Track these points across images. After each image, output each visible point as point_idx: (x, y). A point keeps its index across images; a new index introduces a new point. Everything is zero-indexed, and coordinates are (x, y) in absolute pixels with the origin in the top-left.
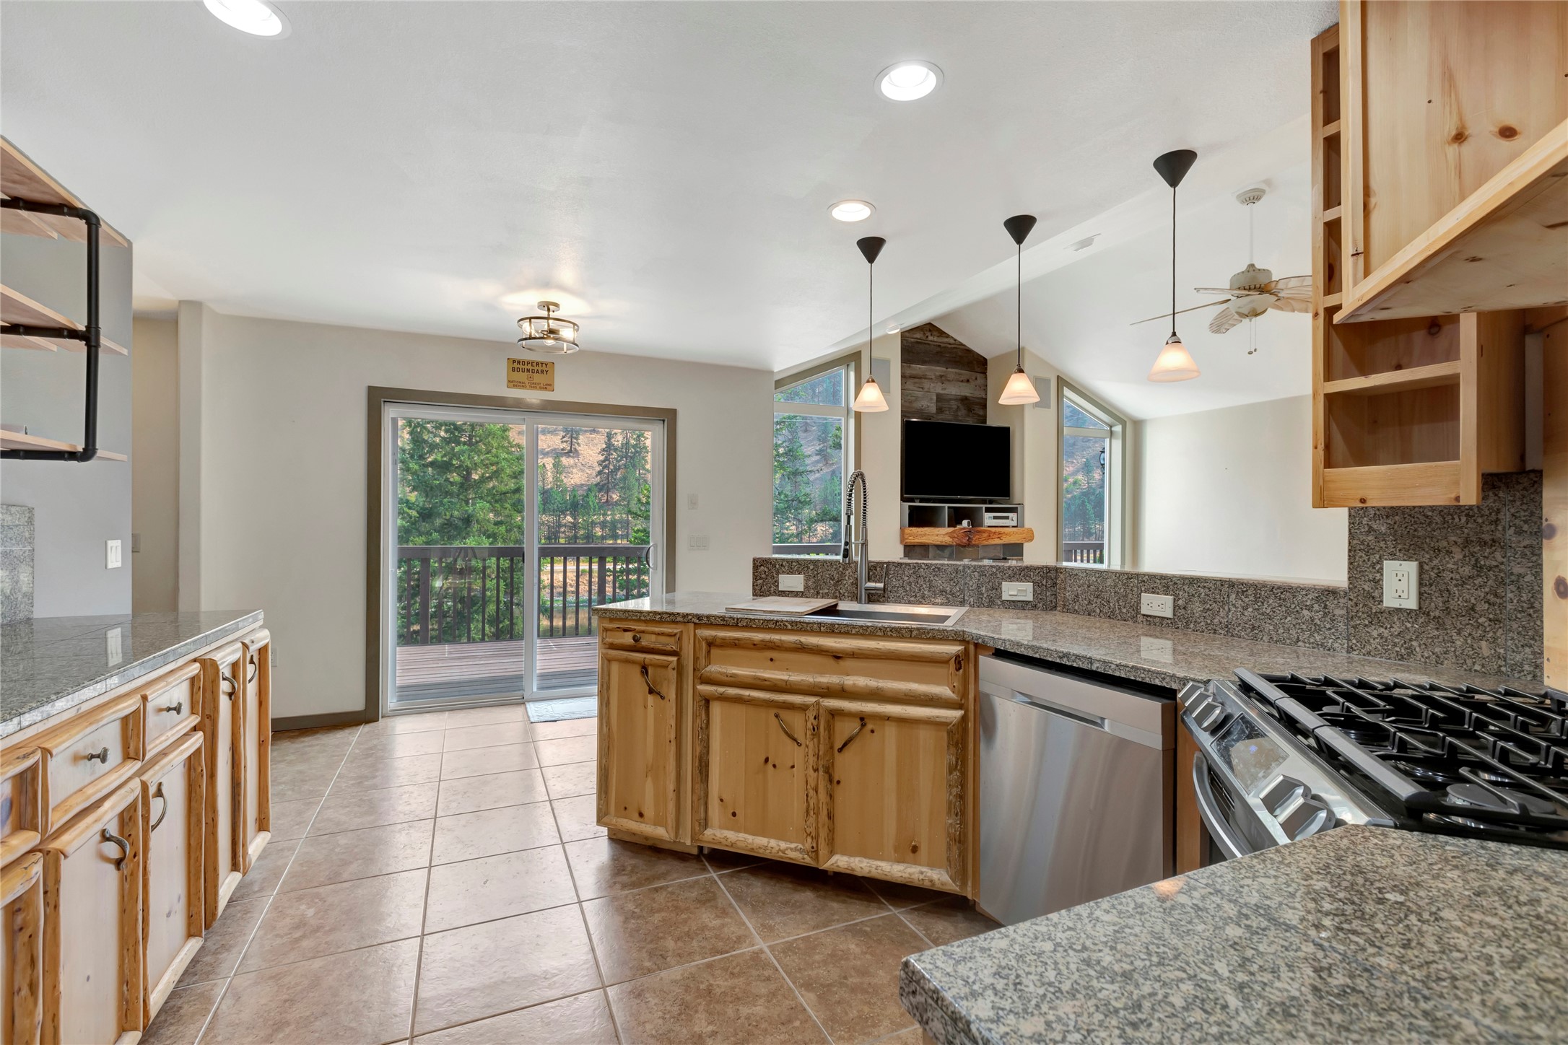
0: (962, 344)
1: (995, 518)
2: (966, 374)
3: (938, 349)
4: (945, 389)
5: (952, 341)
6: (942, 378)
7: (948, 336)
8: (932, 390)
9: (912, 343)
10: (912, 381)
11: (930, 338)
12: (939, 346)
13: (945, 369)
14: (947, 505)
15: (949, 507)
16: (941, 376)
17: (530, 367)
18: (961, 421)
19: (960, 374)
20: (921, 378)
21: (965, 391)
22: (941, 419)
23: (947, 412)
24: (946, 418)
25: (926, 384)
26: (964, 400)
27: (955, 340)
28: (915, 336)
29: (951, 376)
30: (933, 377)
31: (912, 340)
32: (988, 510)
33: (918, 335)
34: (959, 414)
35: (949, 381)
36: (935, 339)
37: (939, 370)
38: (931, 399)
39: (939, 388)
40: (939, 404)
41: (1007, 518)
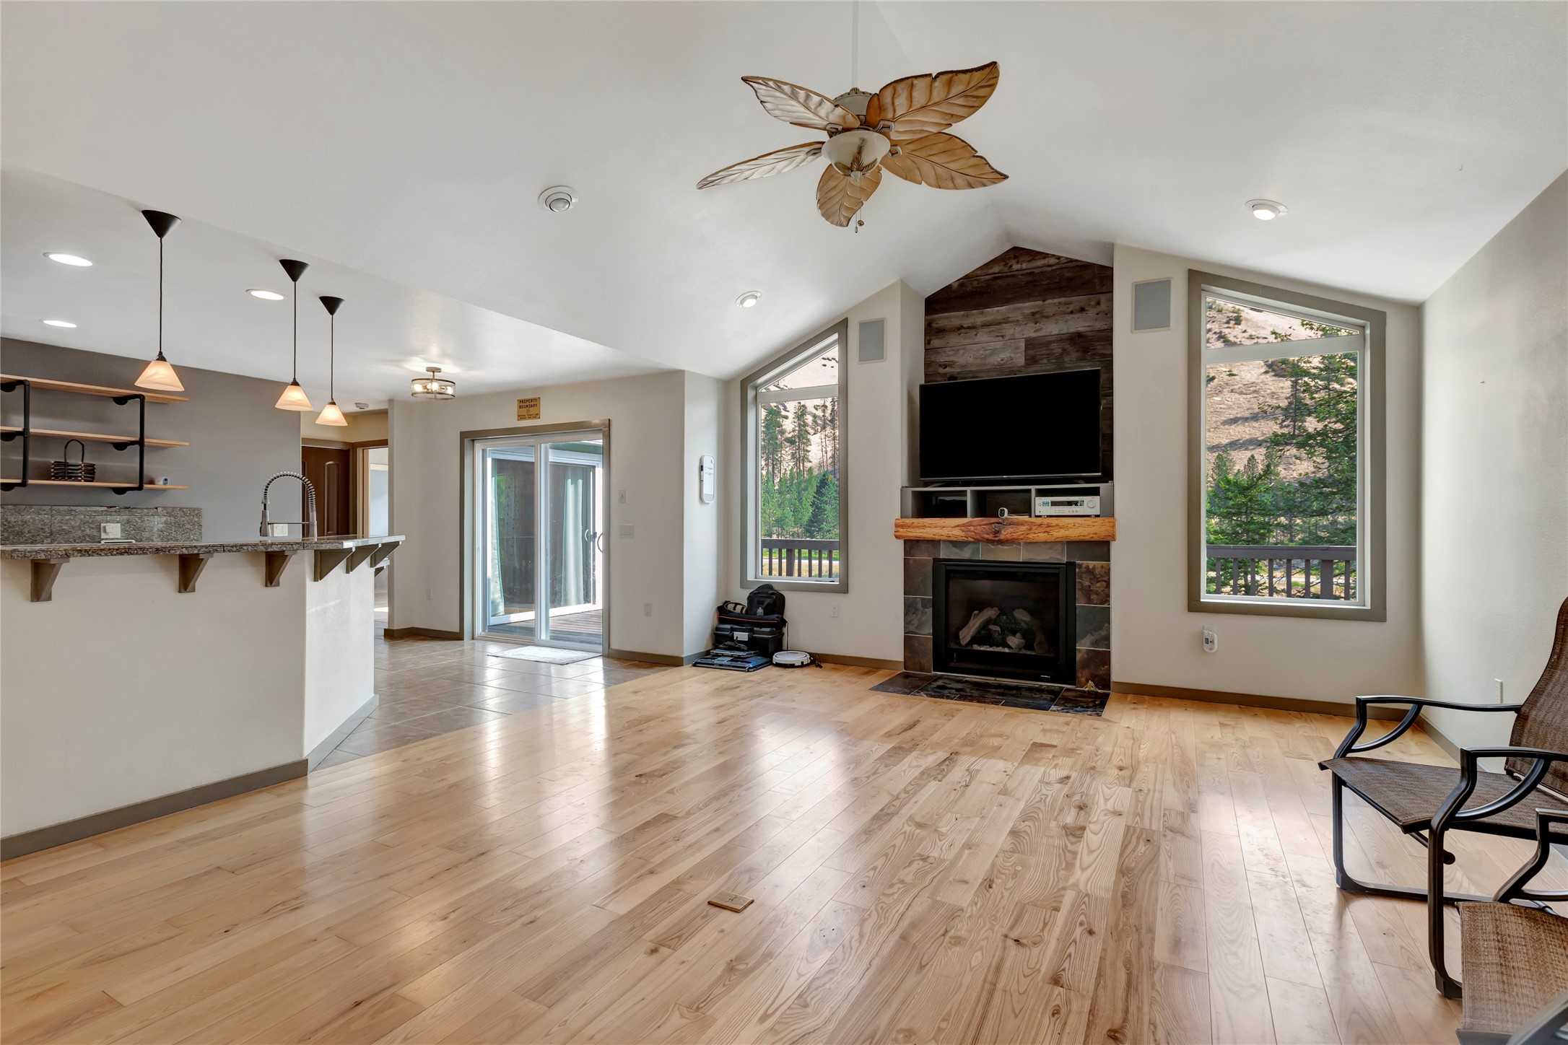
0: (1071, 261)
1: (1054, 504)
2: (1077, 300)
3: (1030, 278)
4: (1041, 329)
5: (1052, 261)
6: (1036, 317)
7: (1045, 255)
8: (1017, 336)
9: (987, 280)
10: (985, 330)
11: (1016, 267)
12: (1031, 274)
13: (1040, 303)
14: (969, 489)
15: (971, 491)
16: (1033, 314)
17: (528, 404)
18: (1067, 368)
19: (1066, 304)
20: (1000, 323)
21: (1078, 324)
22: (1033, 371)
23: (1045, 361)
24: (1045, 368)
25: (1009, 330)
26: (1077, 339)
27: (1059, 258)
28: (991, 271)
29: (1049, 311)
30: (1020, 318)
31: (987, 277)
32: (1041, 493)
33: (996, 269)
34: (1067, 359)
35: (1047, 317)
36: (1024, 266)
37: (1029, 306)
38: (1017, 348)
39: (1030, 331)
40: (1031, 352)
41: (1076, 503)
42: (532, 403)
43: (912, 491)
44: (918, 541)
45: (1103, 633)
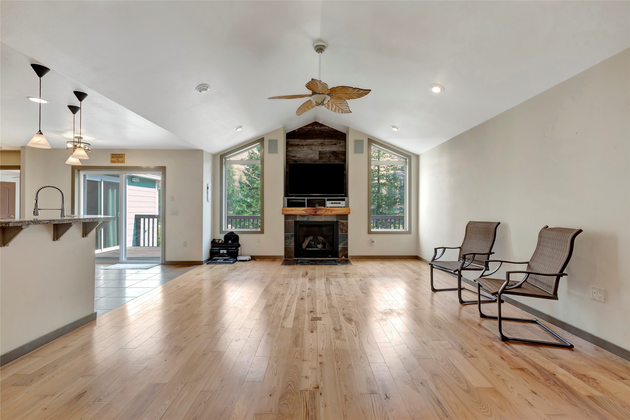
0: (332, 129)
1: (332, 203)
2: (334, 141)
3: (320, 132)
4: (323, 149)
5: (327, 128)
6: (322, 144)
7: (325, 126)
8: (316, 150)
9: (307, 131)
10: (306, 147)
11: (316, 128)
12: (321, 131)
13: (323, 140)
14: (306, 198)
15: (307, 199)
16: (321, 143)
17: (117, 156)
18: (331, 162)
19: (331, 142)
20: (311, 145)
21: (334, 148)
22: (321, 162)
23: (325, 159)
24: (324, 161)
25: (314, 148)
26: (334, 153)
27: (329, 127)
28: (308, 128)
29: (326, 143)
30: (317, 144)
31: (307, 130)
32: (328, 200)
33: (310, 127)
34: (331, 159)
35: (325, 145)
36: (319, 128)
37: (320, 141)
38: (316, 154)
39: (320, 149)
40: (321, 155)
41: (340, 203)
42: (120, 156)
43: (287, 199)
44: (289, 215)
45: (346, 242)
